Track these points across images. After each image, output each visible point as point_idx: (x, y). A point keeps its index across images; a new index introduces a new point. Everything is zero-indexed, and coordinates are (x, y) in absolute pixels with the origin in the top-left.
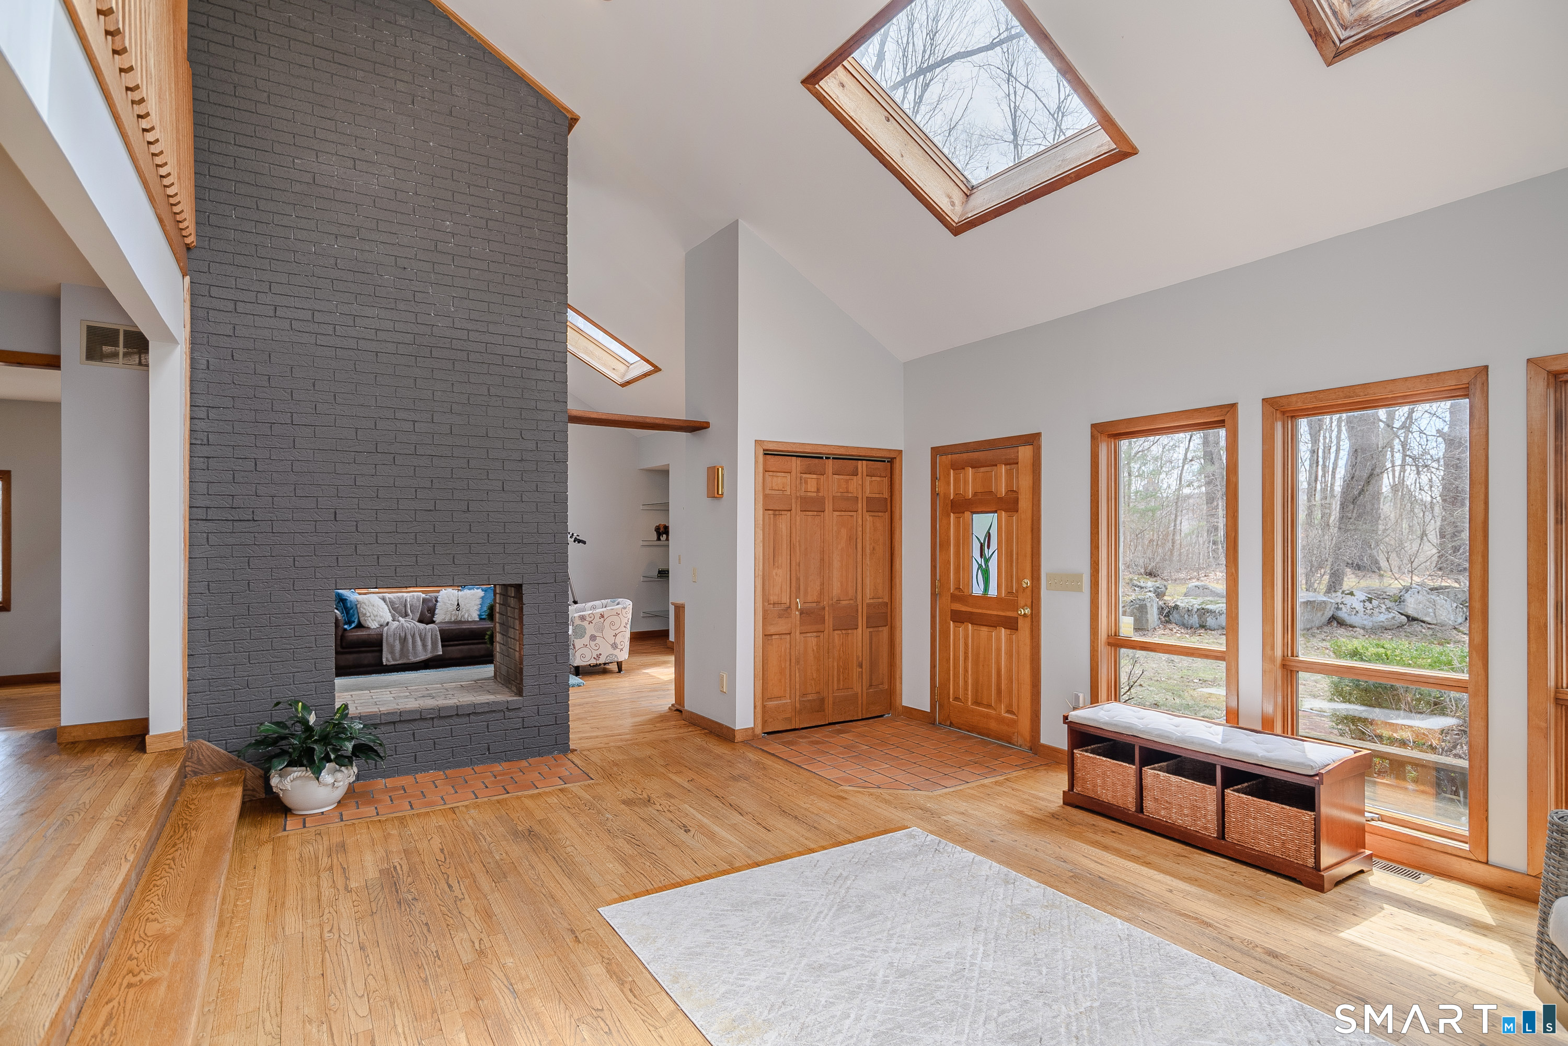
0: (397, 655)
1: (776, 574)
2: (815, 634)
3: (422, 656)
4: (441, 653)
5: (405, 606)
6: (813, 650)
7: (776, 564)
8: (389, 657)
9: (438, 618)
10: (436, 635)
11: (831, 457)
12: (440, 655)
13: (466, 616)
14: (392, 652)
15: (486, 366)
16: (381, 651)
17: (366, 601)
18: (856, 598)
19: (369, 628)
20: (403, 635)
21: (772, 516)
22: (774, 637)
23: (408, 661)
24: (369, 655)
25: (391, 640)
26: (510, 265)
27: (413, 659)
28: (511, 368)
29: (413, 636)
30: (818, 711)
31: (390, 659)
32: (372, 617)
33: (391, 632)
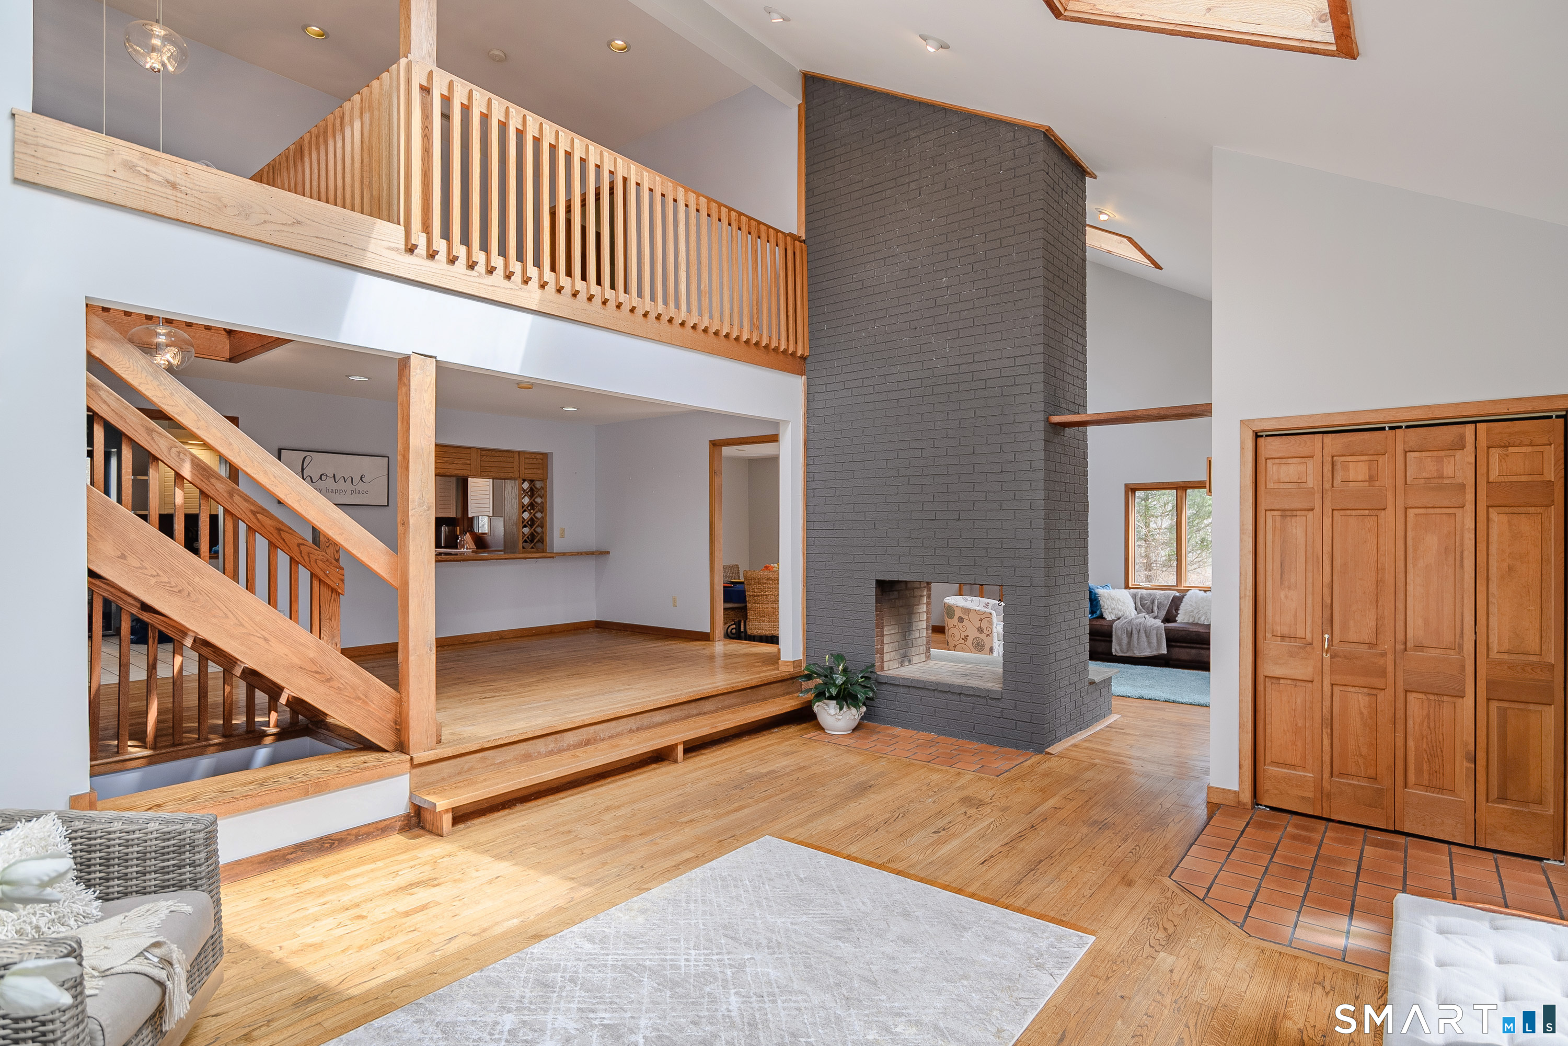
0: (1125, 647)
1: (1286, 597)
2: (1366, 690)
3: (1147, 653)
4: (1166, 652)
5: (1153, 603)
6: (1361, 713)
7: (1286, 583)
8: (1118, 648)
9: (1179, 618)
10: (1161, 634)
11: (1404, 424)
12: (1163, 655)
13: (1203, 619)
14: (1120, 644)
15: (972, 392)
16: (1111, 641)
17: (1106, 595)
18: (1461, 647)
19: (1104, 618)
20: (1129, 629)
21: (1278, 519)
22: (1282, 681)
23: (1134, 655)
24: (1103, 643)
25: (1119, 633)
26: (992, 296)
27: (1138, 654)
28: (993, 389)
29: (1139, 632)
30: (1370, 806)
31: (1118, 650)
32: (1110, 610)
33: (1119, 626)
